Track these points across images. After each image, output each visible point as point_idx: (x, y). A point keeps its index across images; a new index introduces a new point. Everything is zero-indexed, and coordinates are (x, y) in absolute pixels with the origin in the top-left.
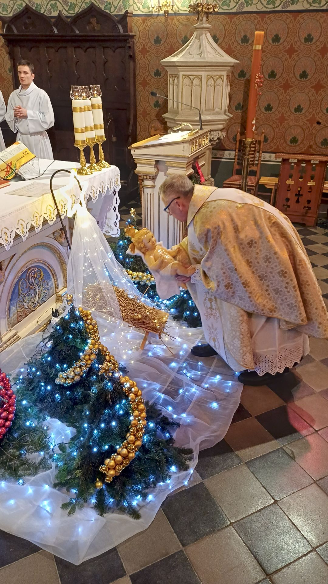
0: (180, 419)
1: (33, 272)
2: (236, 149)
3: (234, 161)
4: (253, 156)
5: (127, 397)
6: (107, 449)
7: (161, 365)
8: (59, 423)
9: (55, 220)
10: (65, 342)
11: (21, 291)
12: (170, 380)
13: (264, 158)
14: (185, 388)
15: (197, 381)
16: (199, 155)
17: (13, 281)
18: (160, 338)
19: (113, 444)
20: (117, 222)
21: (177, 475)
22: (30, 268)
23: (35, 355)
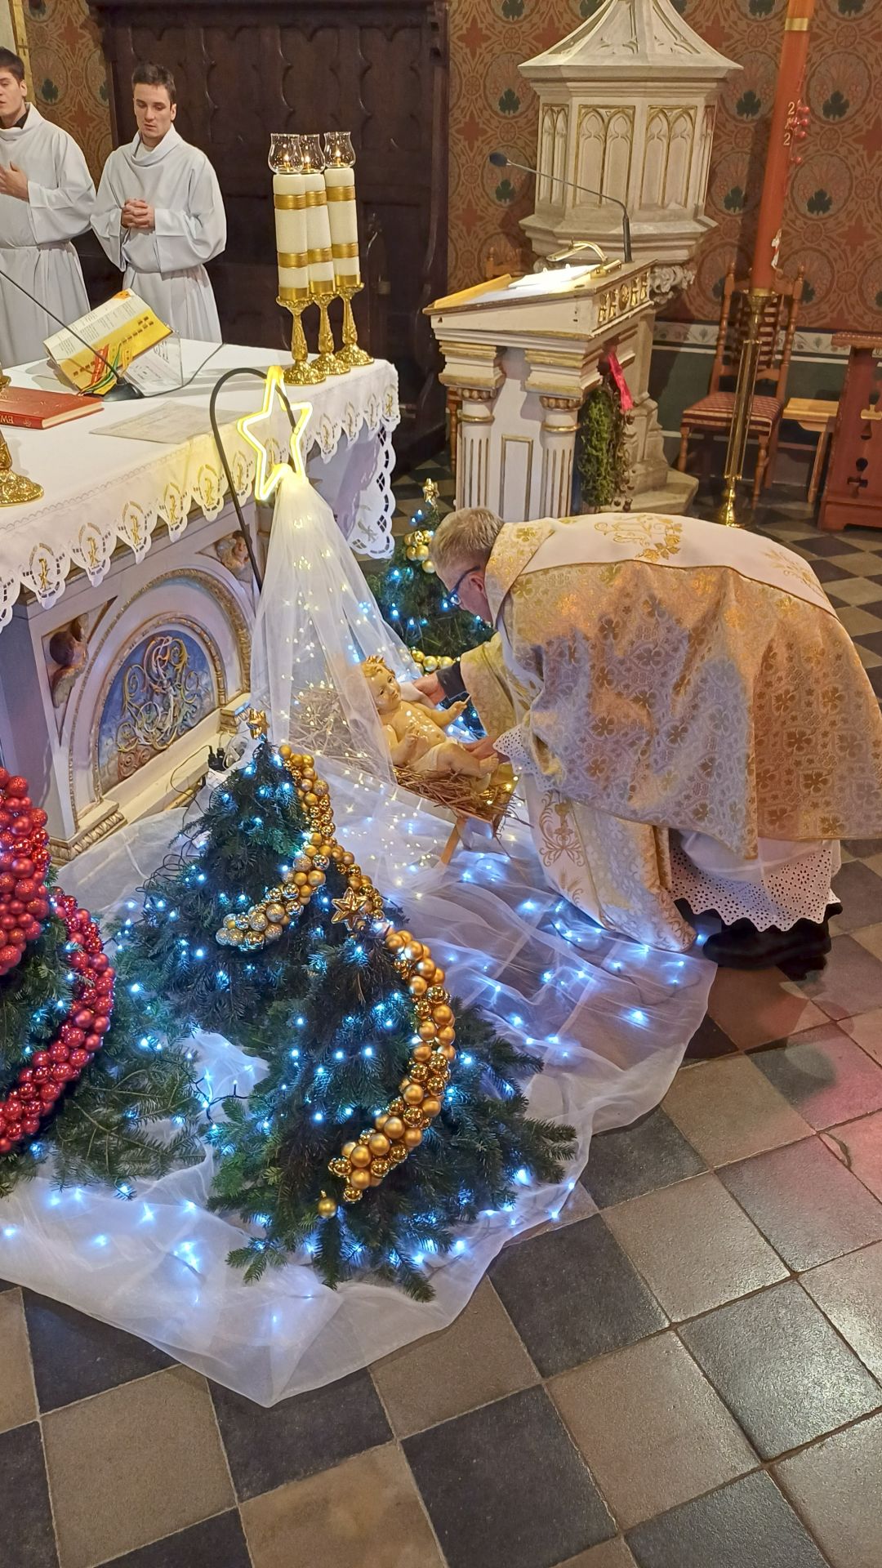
0: (545, 1049)
1: (161, 647)
2: (722, 318)
3: (713, 352)
4: (770, 339)
5: (404, 985)
6: (351, 1118)
7: (495, 907)
8: (227, 1044)
9: (220, 507)
10: (243, 833)
11: (128, 698)
12: (518, 946)
13: (801, 347)
14: (559, 970)
15: (590, 952)
16: (619, 334)
17: (109, 670)
18: (495, 835)
19: (365, 1105)
20: (388, 517)
21: (533, 1194)
22: (153, 638)
23: (164, 866)
